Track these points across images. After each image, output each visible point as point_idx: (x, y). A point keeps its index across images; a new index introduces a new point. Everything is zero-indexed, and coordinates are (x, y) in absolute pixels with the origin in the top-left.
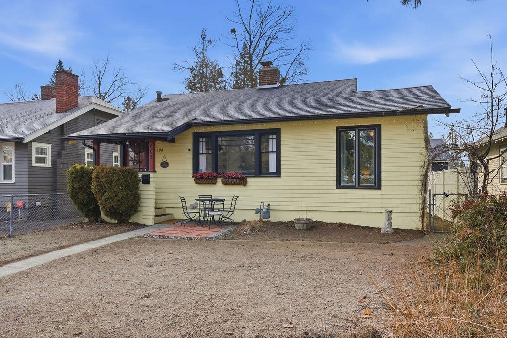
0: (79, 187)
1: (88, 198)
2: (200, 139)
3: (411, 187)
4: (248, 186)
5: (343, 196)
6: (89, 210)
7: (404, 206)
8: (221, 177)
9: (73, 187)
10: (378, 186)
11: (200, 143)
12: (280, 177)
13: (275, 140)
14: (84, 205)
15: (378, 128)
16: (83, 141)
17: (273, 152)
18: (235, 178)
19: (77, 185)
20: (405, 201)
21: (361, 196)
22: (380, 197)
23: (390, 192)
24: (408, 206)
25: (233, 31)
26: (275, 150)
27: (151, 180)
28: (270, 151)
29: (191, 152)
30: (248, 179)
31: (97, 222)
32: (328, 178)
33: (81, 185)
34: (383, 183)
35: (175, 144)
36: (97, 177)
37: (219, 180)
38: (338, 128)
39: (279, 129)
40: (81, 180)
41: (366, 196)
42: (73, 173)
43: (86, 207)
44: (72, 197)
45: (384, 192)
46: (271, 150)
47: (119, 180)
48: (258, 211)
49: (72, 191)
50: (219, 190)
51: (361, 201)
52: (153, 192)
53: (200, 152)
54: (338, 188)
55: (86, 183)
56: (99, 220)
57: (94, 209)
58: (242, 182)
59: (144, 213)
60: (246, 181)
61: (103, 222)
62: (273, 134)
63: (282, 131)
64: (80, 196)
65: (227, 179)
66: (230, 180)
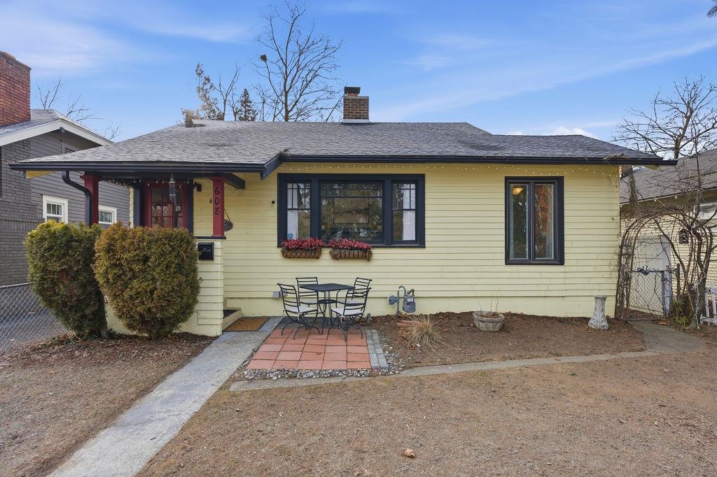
0: (62, 271)
1: (83, 293)
2: (290, 186)
3: (600, 263)
4: (373, 263)
5: (515, 275)
6: (84, 316)
7: (591, 287)
8: (329, 247)
9: (45, 270)
10: (560, 260)
11: (290, 192)
12: (425, 247)
13: (413, 192)
14: (71, 308)
15: (559, 182)
16: (65, 173)
17: (410, 210)
18: (356, 249)
19: (55, 266)
20: (592, 281)
21: (537, 275)
22: (562, 275)
23: (575, 269)
24: (596, 287)
25: (264, 58)
26: (413, 207)
27: (217, 252)
28: (405, 208)
29: (276, 205)
30: (374, 251)
31: (100, 336)
32: (494, 250)
33: (65, 267)
34: (566, 257)
35: (245, 192)
36: (110, 249)
37: (326, 253)
38: (507, 179)
39: (422, 177)
40: (64, 255)
41: (544, 275)
42: (43, 239)
43: (76, 311)
44: (41, 291)
45: (567, 270)
46: (406, 206)
47: (163, 254)
48: (393, 301)
49: (43, 279)
50: (326, 269)
51: (538, 281)
52: (220, 276)
53: (289, 207)
54: (507, 263)
55: (79, 261)
56: (104, 333)
57: (94, 313)
58: (366, 255)
59: (203, 314)
60: (371, 253)
61: (112, 336)
62: (410, 182)
63: (427, 179)
64: (62, 289)
65: (342, 251)
66: (347, 252)
